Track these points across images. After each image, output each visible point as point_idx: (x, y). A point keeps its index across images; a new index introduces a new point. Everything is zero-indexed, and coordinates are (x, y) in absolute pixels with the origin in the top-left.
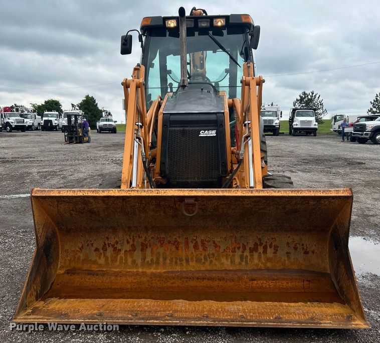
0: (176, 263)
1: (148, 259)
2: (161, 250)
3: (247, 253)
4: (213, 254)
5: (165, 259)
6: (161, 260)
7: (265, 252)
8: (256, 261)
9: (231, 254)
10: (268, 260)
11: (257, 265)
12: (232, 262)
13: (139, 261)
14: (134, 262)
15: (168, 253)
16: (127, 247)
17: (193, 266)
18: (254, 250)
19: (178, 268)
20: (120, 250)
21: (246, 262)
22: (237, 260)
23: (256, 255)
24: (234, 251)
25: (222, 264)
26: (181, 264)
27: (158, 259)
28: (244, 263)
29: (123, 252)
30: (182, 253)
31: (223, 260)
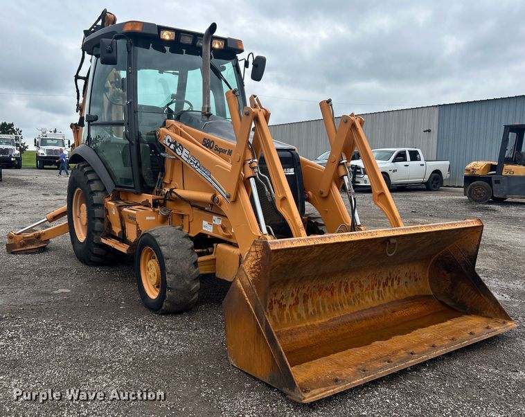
0: (334, 309)
1: (311, 310)
2: (319, 298)
3: (381, 289)
4: (359, 295)
5: (324, 307)
6: (321, 309)
7: (392, 285)
8: (388, 294)
9: (371, 291)
10: (395, 291)
11: (390, 298)
12: (373, 299)
13: (304, 315)
14: (299, 316)
15: (325, 300)
16: (291, 301)
17: (348, 309)
18: (385, 284)
19: (337, 315)
20: (285, 306)
21: (383, 298)
22: (376, 296)
23: (387, 288)
24: (373, 289)
25: (367, 302)
26: (338, 309)
27: (318, 308)
28: (381, 298)
29: (287, 307)
30: (337, 298)
31: (367, 298)
